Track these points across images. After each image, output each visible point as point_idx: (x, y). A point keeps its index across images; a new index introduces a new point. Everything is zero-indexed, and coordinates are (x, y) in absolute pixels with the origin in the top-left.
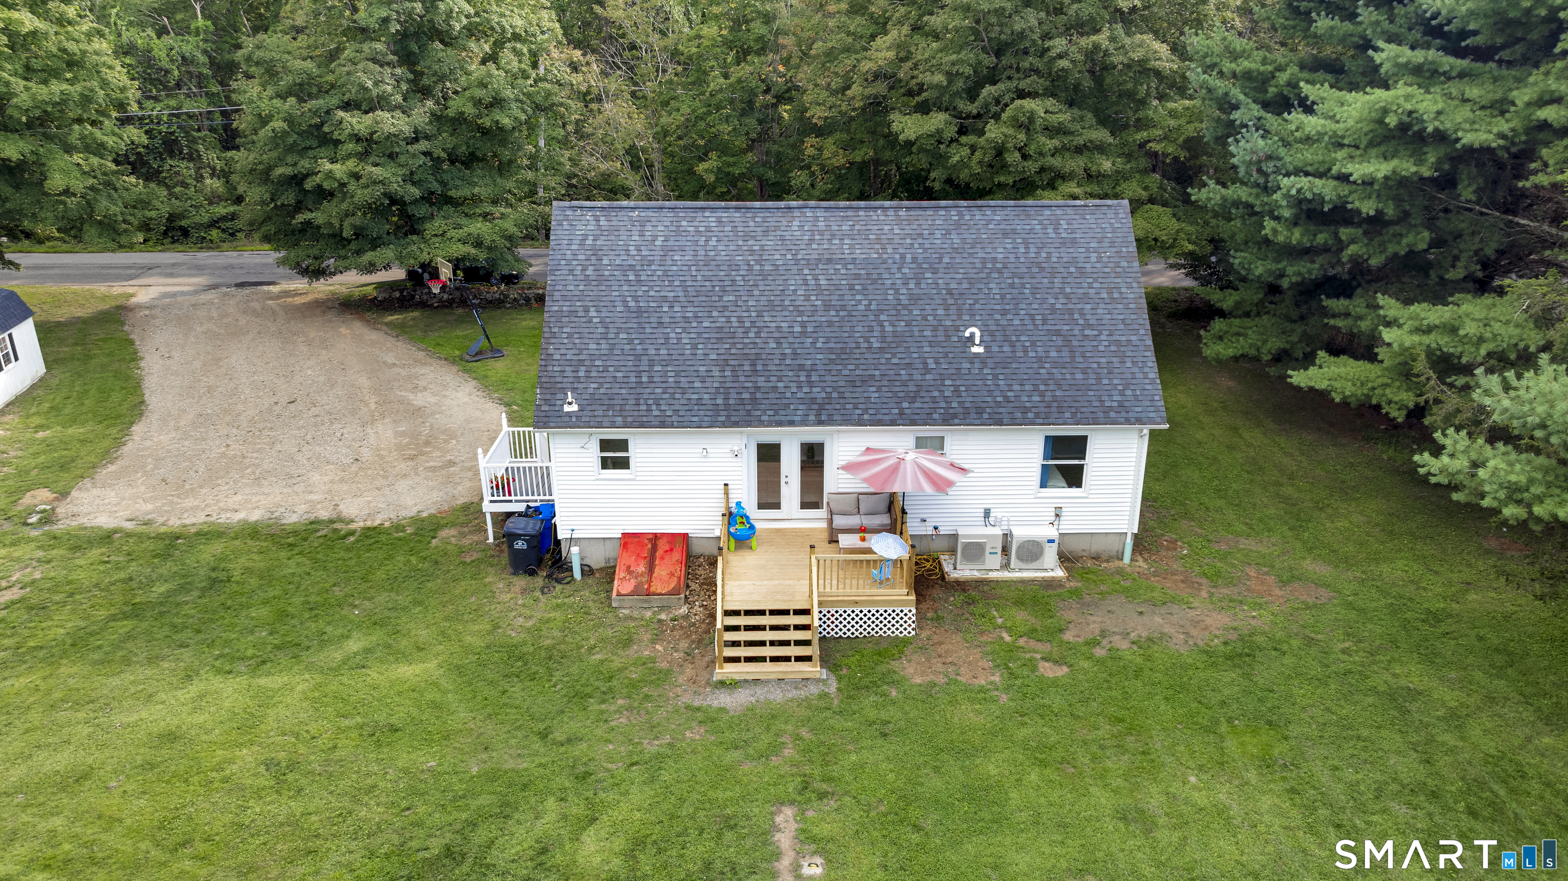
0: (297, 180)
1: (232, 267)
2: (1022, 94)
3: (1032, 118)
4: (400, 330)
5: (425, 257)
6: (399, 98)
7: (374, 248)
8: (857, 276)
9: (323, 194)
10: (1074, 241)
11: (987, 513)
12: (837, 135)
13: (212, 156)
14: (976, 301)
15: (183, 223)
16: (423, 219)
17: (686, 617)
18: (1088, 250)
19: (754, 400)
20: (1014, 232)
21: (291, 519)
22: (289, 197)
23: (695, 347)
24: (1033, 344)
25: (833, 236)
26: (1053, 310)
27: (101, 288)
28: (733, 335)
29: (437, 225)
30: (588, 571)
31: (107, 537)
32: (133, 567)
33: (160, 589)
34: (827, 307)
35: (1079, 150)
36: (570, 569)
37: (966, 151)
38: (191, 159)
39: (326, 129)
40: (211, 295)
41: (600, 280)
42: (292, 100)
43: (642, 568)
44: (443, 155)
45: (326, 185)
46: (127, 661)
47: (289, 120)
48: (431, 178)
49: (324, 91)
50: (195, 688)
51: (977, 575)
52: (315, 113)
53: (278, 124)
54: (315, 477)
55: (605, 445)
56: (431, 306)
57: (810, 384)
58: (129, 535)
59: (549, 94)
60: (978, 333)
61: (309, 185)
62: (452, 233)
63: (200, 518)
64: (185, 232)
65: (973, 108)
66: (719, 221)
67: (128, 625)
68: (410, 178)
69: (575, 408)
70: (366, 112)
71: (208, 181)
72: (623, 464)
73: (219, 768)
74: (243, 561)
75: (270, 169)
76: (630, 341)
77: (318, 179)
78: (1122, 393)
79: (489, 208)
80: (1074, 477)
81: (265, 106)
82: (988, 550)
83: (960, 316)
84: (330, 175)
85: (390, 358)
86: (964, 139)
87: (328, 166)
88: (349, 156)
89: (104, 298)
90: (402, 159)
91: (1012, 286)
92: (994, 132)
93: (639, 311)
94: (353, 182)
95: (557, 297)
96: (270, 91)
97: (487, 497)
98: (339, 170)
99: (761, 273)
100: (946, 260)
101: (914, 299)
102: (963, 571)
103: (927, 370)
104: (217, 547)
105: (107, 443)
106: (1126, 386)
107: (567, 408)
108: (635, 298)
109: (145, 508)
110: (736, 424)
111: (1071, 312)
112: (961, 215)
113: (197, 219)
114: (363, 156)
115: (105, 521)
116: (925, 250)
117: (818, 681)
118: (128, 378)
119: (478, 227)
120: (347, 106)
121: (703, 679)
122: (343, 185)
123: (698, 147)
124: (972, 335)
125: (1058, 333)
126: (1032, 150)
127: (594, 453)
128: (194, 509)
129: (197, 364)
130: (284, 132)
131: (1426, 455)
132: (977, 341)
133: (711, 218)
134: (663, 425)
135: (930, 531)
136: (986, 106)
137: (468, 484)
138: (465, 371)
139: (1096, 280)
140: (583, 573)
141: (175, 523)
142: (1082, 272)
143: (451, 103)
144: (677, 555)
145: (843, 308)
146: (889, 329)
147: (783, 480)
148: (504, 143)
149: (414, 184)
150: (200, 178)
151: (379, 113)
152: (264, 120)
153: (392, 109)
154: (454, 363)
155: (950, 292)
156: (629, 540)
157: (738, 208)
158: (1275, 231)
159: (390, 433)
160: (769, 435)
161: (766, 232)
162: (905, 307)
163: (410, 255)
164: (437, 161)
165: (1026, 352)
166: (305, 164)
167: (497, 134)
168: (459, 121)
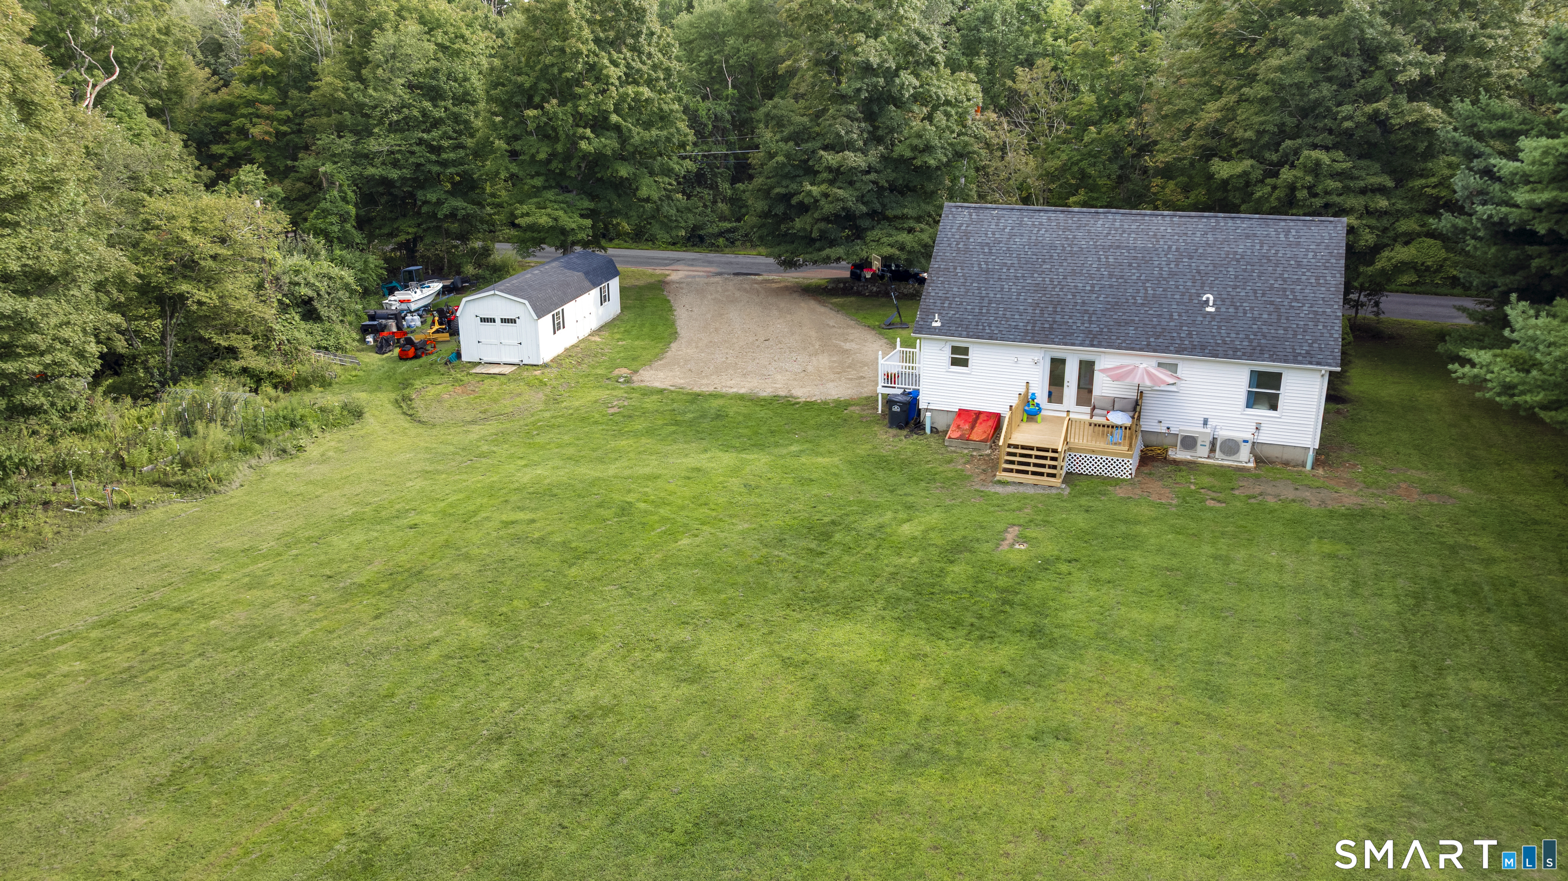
0: (786, 198)
1: (731, 263)
2: (1315, 147)
3: (1318, 163)
4: (840, 308)
5: (864, 254)
6: (861, 143)
7: (830, 247)
8: (1135, 258)
9: (803, 208)
10: (1298, 244)
11: (1205, 422)
12: (1180, 179)
13: (725, 187)
14: (1216, 279)
15: (701, 232)
16: (867, 229)
17: (988, 455)
18: (1307, 250)
19: (1051, 328)
20: (1255, 235)
21: (763, 394)
22: (780, 209)
23: (1019, 294)
24: (1252, 309)
25: (1124, 231)
26: (1271, 288)
27: (649, 270)
28: (1045, 289)
29: (876, 233)
30: (934, 430)
31: (661, 391)
32: (675, 405)
33: (690, 416)
34: (1111, 276)
35: (1363, 191)
36: (924, 429)
37: (1269, 189)
38: (711, 188)
39: (810, 163)
40: (717, 279)
41: (967, 250)
42: (791, 143)
43: (967, 427)
44: (886, 185)
45: (806, 201)
46: (675, 441)
47: (788, 156)
48: (875, 201)
49: (811, 138)
50: (708, 455)
51: (1189, 458)
52: (805, 152)
53: (780, 158)
54: (779, 377)
55: (955, 350)
56: (864, 295)
57: (1090, 322)
58: (672, 392)
59: (966, 144)
60: (1211, 298)
61: (794, 201)
62: (885, 239)
63: (711, 389)
64: (701, 239)
65: (1274, 157)
66: (1049, 219)
67: (674, 428)
68: (861, 199)
69: (938, 324)
70: (838, 152)
71: (720, 205)
72: (964, 363)
73: (721, 483)
74: (735, 409)
75: (772, 188)
76: (979, 288)
77: (801, 197)
78: (1310, 345)
79: (912, 223)
80: (1273, 403)
81: (774, 147)
82: (1199, 443)
83: (1202, 287)
84: (809, 193)
85: (831, 323)
86: (1268, 181)
87: (809, 187)
88: (823, 182)
89: (651, 275)
90: (858, 185)
91: (1245, 270)
92: (1286, 174)
93: (988, 271)
94: (823, 199)
95: (938, 259)
96: (778, 137)
97: (881, 383)
98: (815, 190)
99: (1071, 252)
100: (1200, 251)
101: (1172, 274)
102: (1179, 454)
103: (1171, 319)
104: (721, 402)
105: (657, 350)
106: (1314, 341)
107: (934, 324)
108: (987, 263)
109: (680, 382)
110: (1037, 342)
111: (1285, 290)
112: (1218, 223)
113: (711, 230)
114: (832, 182)
115: (658, 385)
116: (1187, 244)
117: (1058, 488)
118: (667, 320)
119: (904, 237)
120: (826, 148)
121: (989, 479)
122: (817, 201)
123: (1071, 185)
124: (1208, 299)
125: (1272, 303)
126: (1319, 189)
127: (947, 355)
128: (708, 385)
129: (709, 316)
130: (783, 164)
131: (1457, 365)
132: (1211, 303)
133: (1044, 217)
134: (991, 338)
135: (1164, 430)
136: (1286, 155)
137: (871, 388)
138: (880, 334)
139: (1308, 270)
140: (932, 431)
141: (696, 390)
142: (1299, 265)
143: (896, 148)
144: (990, 423)
145: (1122, 277)
146: (1150, 292)
147: (1066, 384)
148: (929, 179)
149: (863, 203)
150: (715, 202)
151: (847, 152)
152: (771, 156)
153: (855, 150)
154: (873, 329)
155: (1199, 272)
156: (962, 413)
157: (1062, 211)
158: (1475, 248)
159: (826, 361)
160: (1059, 351)
161: (1078, 228)
162: (1165, 279)
163: (854, 253)
164: (881, 189)
165: (1245, 313)
166: (794, 187)
167: (925, 172)
168: (901, 162)
